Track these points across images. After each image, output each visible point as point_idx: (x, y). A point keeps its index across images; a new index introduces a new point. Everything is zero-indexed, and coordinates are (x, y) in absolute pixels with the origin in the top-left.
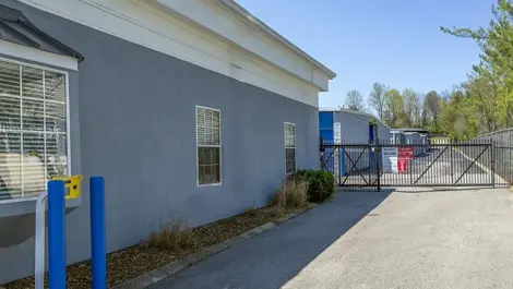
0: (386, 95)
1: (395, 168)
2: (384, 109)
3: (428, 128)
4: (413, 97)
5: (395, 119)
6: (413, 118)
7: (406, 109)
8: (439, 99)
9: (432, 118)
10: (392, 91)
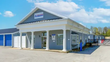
0: (94, 28)
1: (101, 43)
2: (93, 31)
3: (104, 35)
4: (100, 28)
5: (96, 33)
6: (100, 33)
7: (98, 31)
8: (107, 28)
9: (105, 32)
10: (95, 27)
